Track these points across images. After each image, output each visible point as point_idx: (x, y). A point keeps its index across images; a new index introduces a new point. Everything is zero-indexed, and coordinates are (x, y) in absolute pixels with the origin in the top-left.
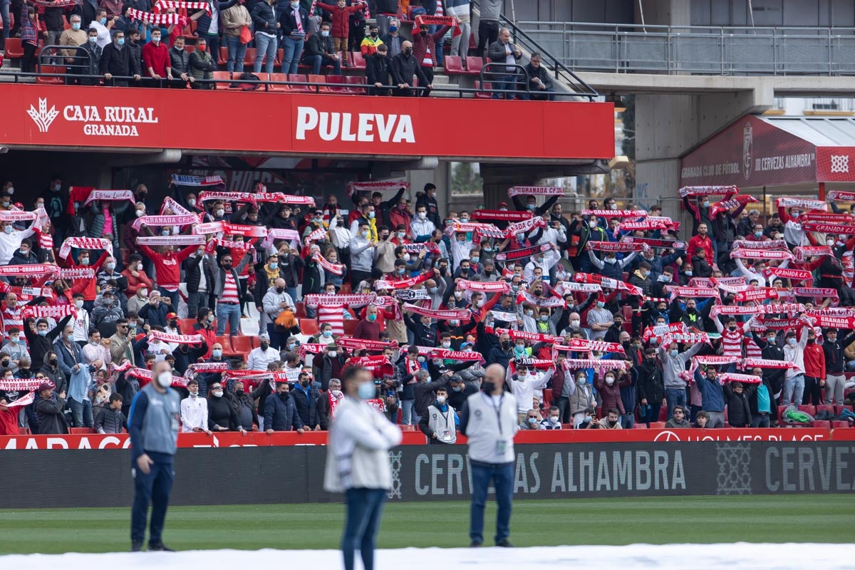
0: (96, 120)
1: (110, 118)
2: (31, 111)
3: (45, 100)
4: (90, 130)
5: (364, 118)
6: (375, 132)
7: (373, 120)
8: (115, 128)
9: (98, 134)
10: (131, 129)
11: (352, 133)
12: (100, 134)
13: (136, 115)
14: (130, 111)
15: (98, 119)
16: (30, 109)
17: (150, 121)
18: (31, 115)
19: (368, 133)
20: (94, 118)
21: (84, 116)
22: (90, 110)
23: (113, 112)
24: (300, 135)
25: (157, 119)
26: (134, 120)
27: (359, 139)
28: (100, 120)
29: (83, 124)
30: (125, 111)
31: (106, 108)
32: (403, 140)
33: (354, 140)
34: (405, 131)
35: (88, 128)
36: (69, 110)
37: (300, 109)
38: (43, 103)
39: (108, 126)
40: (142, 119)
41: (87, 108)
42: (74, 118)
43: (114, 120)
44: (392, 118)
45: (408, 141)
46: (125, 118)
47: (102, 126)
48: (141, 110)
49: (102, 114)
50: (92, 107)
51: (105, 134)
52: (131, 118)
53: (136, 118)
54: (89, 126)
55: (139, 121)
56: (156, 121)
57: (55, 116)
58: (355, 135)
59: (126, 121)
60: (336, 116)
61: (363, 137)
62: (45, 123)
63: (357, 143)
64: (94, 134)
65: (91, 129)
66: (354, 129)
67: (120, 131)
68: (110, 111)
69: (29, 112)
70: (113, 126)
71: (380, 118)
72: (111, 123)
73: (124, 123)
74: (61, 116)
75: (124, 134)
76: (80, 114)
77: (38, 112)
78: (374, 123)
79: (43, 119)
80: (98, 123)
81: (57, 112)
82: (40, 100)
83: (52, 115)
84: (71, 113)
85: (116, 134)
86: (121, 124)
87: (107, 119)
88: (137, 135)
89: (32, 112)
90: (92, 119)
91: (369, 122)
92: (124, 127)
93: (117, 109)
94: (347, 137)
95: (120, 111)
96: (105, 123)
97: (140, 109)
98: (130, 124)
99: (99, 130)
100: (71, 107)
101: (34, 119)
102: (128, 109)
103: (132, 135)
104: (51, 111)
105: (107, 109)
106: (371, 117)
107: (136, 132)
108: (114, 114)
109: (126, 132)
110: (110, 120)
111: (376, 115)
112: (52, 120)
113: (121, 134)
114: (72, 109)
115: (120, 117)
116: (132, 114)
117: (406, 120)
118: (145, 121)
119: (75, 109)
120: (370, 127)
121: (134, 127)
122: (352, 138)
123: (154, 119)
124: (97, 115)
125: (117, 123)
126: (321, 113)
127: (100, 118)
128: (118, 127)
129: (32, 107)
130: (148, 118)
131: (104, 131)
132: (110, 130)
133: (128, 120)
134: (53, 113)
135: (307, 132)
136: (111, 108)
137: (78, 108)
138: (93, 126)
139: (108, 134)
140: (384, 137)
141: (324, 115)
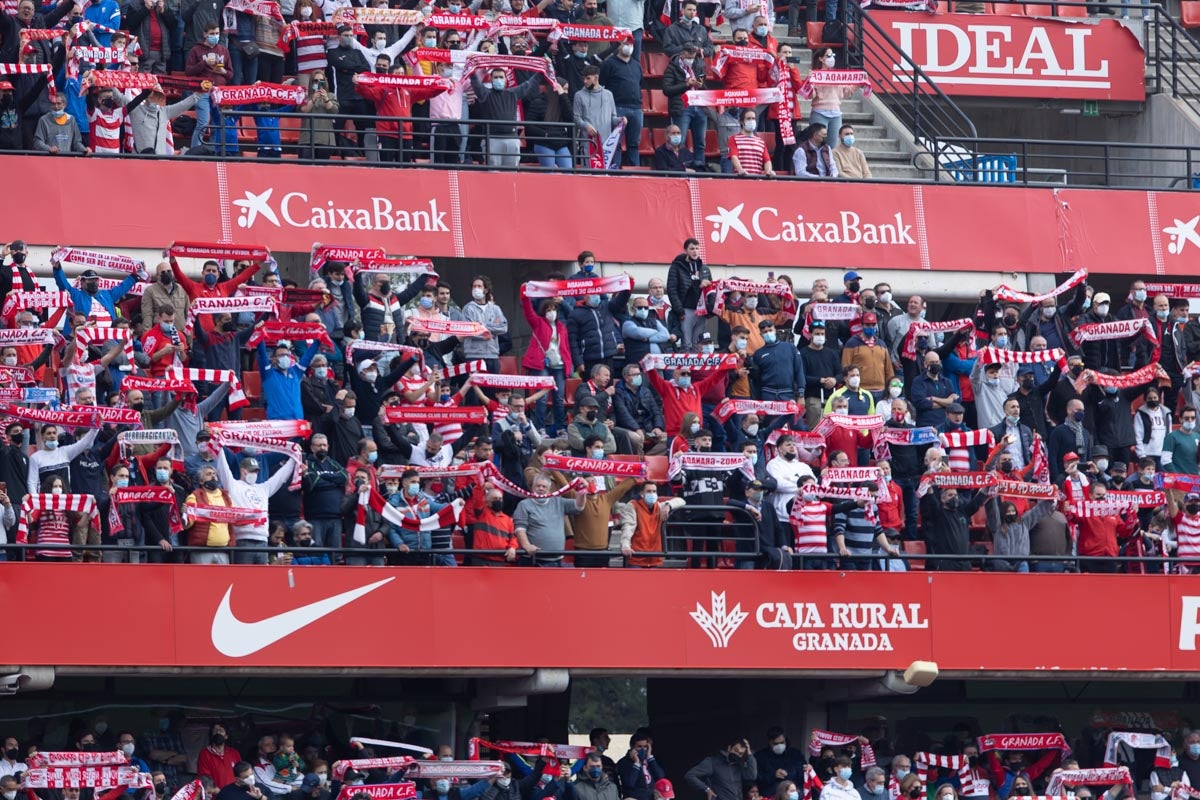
0: (815, 626)
1: (841, 621)
2: (698, 613)
3: (723, 595)
4: (804, 643)
8: (850, 639)
9: (819, 648)
10: (879, 639)
12: (823, 648)
13: (889, 616)
14: (878, 610)
15: (819, 624)
16: (695, 610)
17: (915, 624)
18: (699, 621)
20: (812, 622)
21: (794, 619)
22: (805, 611)
23: (846, 612)
25: (926, 621)
26: (885, 625)
28: (823, 625)
29: (792, 632)
30: (869, 610)
31: (833, 606)
35: (800, 639)
36: (766, 611)
37: (1186, 600)
38: (719, 600)
39: (836, 635)
40: (899, 622)
41: (799, 607)
42: (776, 624)
43: (848, 625)
46: (869, 621)
47: (826, 636)
48: (898, 608)
49: (827, 616)
50: (808, 605)
51: (831, 648)
52: (878, 622)
53: (889, 620)
54: (803, 635)
55: (893, 625)
56: (925, 624)
57: (740, 621)
59: (871, 626)
62: (723, 633)
64: (811, 648)
65: (807, 640)
67: (859, 643)
68: (841, 610)
69: (693, 614)
70: (846, 635)
72: (841, 631)
73: (867, 630)
74: (752, 619)
75: (867, 648)
76: (787, 617)
77: (711, 614)
79: (720, 627)
80: (819, 631)
81: (745, 615)
82: (714, 595)
83: (736, 619)
84: (769, 616)
85: (852, 648)
86: (860, 632)
87: (836, 624)
88: (890, 648)
89: (699, 615)
90: (807, 625)
92: (866, 636)
93: (854, 607)
95: (859, 612)
96: (831, 631)
97: (895, 606)
98: (878, 631)
99: (820, 642)
100: (770, 606)
101: (704, 627)
102: (873, 607)
103: (881, 648)
104: (733, 613)
105: (835, 607)
107: (888, 643)
108: (849, 616)
109: (871, 644)
110: (840, 626)
112: (735, 627)
113: (860, 648)
114: (771, 609)
115: (860, 620)
116: (881, 616)
118: (905, 625)
119: (776, 609)
121: (884, 637)
123: (920, 621)
124: (816, 617)
125: (853, 630)
127: (823, 621)
128: (855, 636)
129: (699, 607)
130: (910, 621)
131: (830, 643)
132: (841, 642)
133: (874, 625)
134: (738, 616)
136: (843, 606)
137: (782, 607)
138: (810, 635)
139: (838, 648)
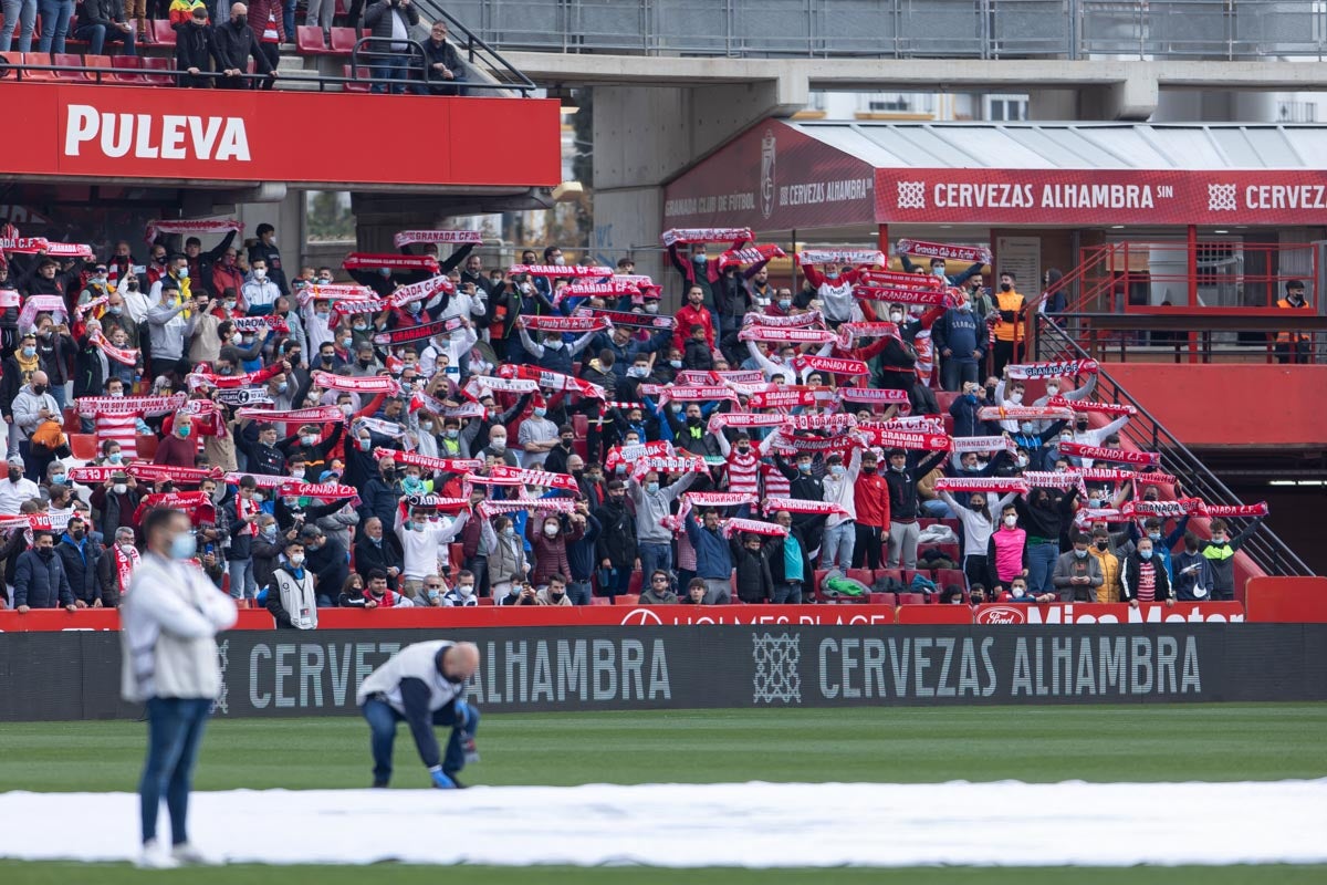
5: (171, 122)
6: (188, 143)
7: (184, 125)
11: (151, 145)
19: (178, 145)
24: (72, 149)
27: (163, 156)
32: (232, 157)
33: (155, 156)
34: (234, 143)
37: (71, 107)
44: (215, 122)
45: (239, 158)
58: (156, 149)
60: (127, 119)
61: (170, 152)
63: (160, 162)
66: (156, 139)
71: (196, 122)
78: (186, 130)
91: (179, 129)
94: (144, 151)
106: (181, 120)
111: (190, 118)
117: (236, 125)
120: (180, 137)
122: (153, 153)
126: (104, 115)
135: (82, 144)
140: (203, 152)
141: (109, 118)
